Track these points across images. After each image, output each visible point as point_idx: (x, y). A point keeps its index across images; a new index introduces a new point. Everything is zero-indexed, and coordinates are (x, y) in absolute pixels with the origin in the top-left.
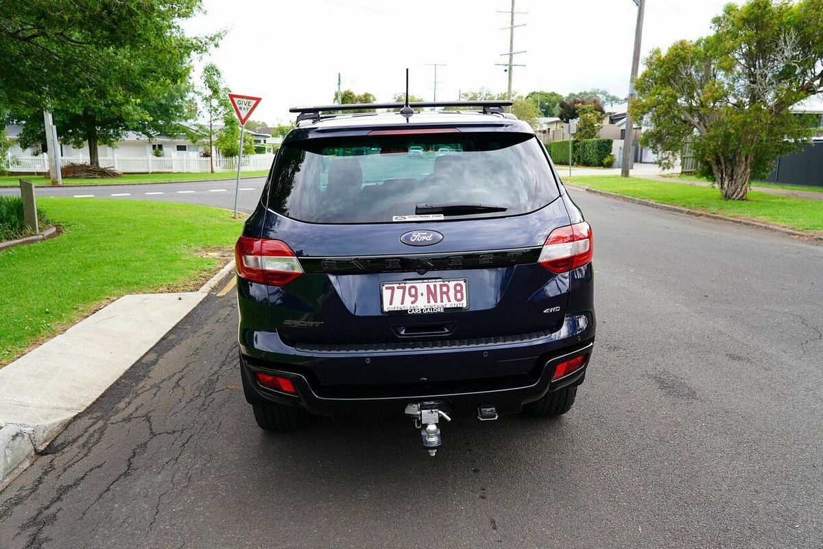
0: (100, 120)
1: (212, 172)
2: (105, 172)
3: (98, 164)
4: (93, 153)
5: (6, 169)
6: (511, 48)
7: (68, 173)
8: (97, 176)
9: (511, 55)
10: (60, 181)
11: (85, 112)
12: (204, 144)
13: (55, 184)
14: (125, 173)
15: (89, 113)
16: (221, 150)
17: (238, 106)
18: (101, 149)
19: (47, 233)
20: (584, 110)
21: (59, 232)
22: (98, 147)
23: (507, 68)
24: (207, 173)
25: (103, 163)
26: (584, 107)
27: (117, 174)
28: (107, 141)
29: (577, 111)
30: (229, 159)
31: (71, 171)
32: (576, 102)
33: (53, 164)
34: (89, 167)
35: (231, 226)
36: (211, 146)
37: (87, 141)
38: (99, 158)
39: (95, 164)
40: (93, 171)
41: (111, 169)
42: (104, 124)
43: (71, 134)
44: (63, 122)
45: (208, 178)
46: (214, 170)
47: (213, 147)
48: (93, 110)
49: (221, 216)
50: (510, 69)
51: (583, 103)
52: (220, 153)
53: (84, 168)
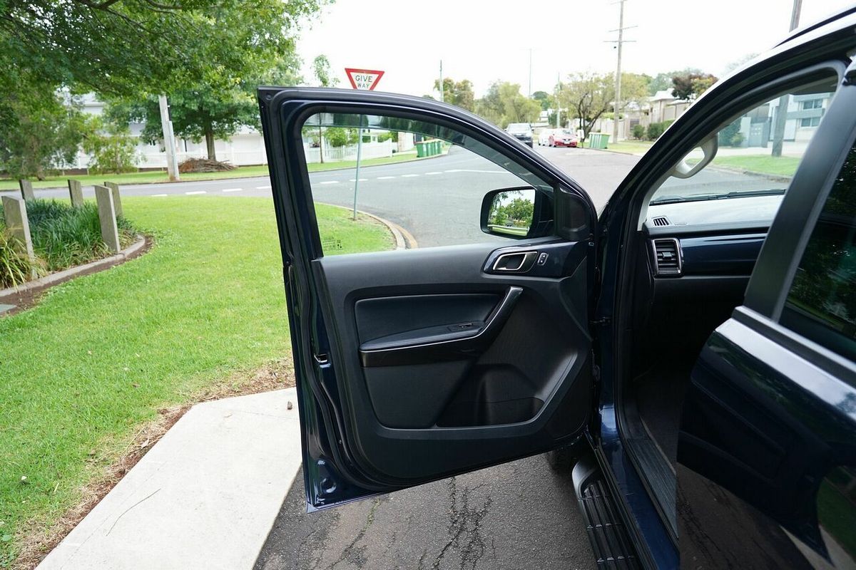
0: (214, 115)
1: (322, 162)
2: (221, 166)
3: (215, 158)
4: (210, 147)
5: (135, 166)
6: (621, 24)
7: (188, 168)
8: (214, 170)
9: (621, 31)
10: (178, 176)
11: (200, 108)
12: (313, 135)
13: (173, 180)
14: (240, 166)
15: (204, 108)
16: (329, 141)
17: (357, 83)
18: (218, 143)
19: (129, 251)
20: (702, 85)
21: (148, 246)
22: (215, 141)
23: (617, 45)
24: (317, 163)
25: (220, 157)
26: (702, 81)
27: (232, 167)
28: (222, 135)
29: (693, 87)
30: (337, 149)
31: (189, 167)
32: (691, 77)
33: (171, 160)
34: (206, 161)
35: (351, 232)
36: (320, 137)
37: (205, 137)
38: (216, 153)
39: (212, 158)
40: (211, 165)
41: (228, 162)
42: (218, 118)
43: (190, 130)
44: (180, 118)
45: (319, 169)
46: (324, 160)
47: (323, 137)
48: (207, 105)
49: (338, 218)
50: (620, 46)
51: (700, 78)
52: (329, 143)
53: (202, 162)
